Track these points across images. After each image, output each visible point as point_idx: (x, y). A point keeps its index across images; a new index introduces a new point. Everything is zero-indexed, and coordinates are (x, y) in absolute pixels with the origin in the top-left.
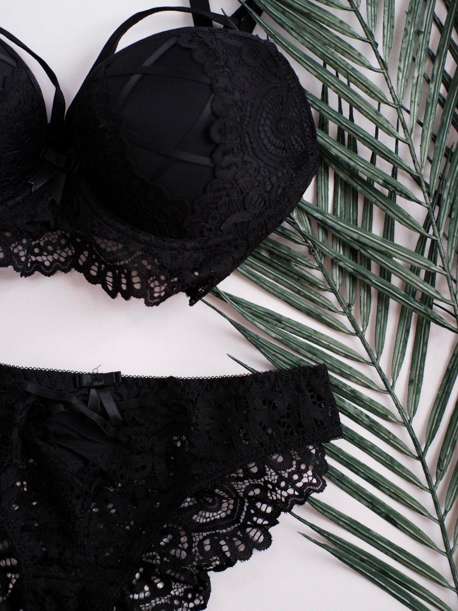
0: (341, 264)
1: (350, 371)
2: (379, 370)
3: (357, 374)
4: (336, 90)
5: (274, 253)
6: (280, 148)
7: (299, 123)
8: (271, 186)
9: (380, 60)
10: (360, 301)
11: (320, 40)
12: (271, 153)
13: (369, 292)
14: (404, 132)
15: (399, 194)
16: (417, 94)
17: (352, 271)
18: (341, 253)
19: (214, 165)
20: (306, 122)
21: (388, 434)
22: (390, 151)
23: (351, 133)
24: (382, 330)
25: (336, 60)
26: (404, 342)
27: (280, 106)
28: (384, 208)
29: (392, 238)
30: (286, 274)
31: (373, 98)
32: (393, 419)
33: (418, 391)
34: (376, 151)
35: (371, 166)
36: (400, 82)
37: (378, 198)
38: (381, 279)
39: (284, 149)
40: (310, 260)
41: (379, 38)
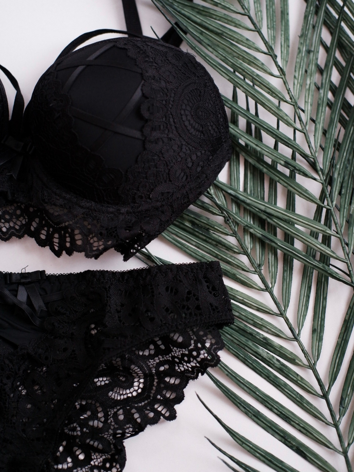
0: (251, 230)
1: (262, 322)
2: (287, 320)
3: (267, 324)
4: (244, 90)
5: (196, 223)
6: (199, 131)
7: (214, 112)
8: (192, 163)
9: (279, 69)
10: (269, 262)
11: (230, 54)
12: (191, 134)
13: (276, 255)
14: (300, 124)
15: (297, 172)
16: (310, 97)
17: (261, 236)
18: (252, 223)
19: (144, 139)
20: (220, 113)
21: (296, 376)
22: (289, 139)
23: (257, 125)
24: (288, 286)
25: (243, 68)
26: (307, 297)
27: (199, 98)
28: (286, 185)
29: (294, 210)
30: (205, 241)
31: (274, 97)
32: (300, 363)
33: (320, 339)
34: (278, 139)
35: (275, 152)
36: (295, 87)
37: (280, 177)
38: (285, 243)
39: (202, 132)
40: (226, 228)
41: (278, 52)
